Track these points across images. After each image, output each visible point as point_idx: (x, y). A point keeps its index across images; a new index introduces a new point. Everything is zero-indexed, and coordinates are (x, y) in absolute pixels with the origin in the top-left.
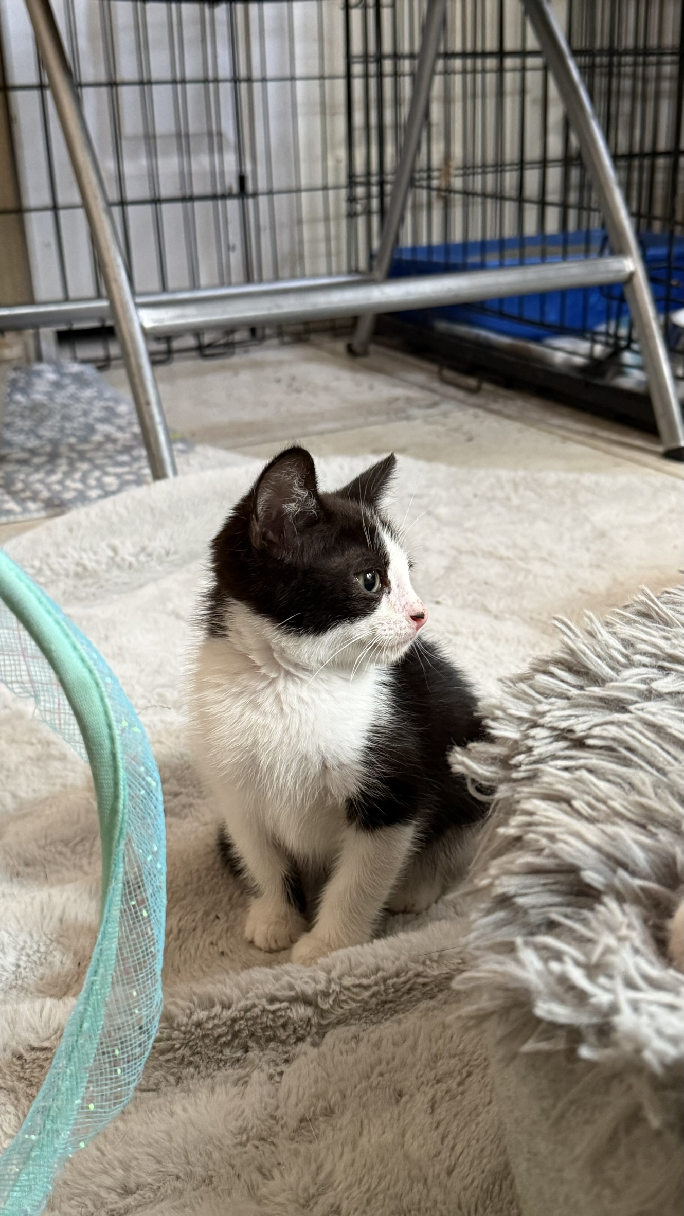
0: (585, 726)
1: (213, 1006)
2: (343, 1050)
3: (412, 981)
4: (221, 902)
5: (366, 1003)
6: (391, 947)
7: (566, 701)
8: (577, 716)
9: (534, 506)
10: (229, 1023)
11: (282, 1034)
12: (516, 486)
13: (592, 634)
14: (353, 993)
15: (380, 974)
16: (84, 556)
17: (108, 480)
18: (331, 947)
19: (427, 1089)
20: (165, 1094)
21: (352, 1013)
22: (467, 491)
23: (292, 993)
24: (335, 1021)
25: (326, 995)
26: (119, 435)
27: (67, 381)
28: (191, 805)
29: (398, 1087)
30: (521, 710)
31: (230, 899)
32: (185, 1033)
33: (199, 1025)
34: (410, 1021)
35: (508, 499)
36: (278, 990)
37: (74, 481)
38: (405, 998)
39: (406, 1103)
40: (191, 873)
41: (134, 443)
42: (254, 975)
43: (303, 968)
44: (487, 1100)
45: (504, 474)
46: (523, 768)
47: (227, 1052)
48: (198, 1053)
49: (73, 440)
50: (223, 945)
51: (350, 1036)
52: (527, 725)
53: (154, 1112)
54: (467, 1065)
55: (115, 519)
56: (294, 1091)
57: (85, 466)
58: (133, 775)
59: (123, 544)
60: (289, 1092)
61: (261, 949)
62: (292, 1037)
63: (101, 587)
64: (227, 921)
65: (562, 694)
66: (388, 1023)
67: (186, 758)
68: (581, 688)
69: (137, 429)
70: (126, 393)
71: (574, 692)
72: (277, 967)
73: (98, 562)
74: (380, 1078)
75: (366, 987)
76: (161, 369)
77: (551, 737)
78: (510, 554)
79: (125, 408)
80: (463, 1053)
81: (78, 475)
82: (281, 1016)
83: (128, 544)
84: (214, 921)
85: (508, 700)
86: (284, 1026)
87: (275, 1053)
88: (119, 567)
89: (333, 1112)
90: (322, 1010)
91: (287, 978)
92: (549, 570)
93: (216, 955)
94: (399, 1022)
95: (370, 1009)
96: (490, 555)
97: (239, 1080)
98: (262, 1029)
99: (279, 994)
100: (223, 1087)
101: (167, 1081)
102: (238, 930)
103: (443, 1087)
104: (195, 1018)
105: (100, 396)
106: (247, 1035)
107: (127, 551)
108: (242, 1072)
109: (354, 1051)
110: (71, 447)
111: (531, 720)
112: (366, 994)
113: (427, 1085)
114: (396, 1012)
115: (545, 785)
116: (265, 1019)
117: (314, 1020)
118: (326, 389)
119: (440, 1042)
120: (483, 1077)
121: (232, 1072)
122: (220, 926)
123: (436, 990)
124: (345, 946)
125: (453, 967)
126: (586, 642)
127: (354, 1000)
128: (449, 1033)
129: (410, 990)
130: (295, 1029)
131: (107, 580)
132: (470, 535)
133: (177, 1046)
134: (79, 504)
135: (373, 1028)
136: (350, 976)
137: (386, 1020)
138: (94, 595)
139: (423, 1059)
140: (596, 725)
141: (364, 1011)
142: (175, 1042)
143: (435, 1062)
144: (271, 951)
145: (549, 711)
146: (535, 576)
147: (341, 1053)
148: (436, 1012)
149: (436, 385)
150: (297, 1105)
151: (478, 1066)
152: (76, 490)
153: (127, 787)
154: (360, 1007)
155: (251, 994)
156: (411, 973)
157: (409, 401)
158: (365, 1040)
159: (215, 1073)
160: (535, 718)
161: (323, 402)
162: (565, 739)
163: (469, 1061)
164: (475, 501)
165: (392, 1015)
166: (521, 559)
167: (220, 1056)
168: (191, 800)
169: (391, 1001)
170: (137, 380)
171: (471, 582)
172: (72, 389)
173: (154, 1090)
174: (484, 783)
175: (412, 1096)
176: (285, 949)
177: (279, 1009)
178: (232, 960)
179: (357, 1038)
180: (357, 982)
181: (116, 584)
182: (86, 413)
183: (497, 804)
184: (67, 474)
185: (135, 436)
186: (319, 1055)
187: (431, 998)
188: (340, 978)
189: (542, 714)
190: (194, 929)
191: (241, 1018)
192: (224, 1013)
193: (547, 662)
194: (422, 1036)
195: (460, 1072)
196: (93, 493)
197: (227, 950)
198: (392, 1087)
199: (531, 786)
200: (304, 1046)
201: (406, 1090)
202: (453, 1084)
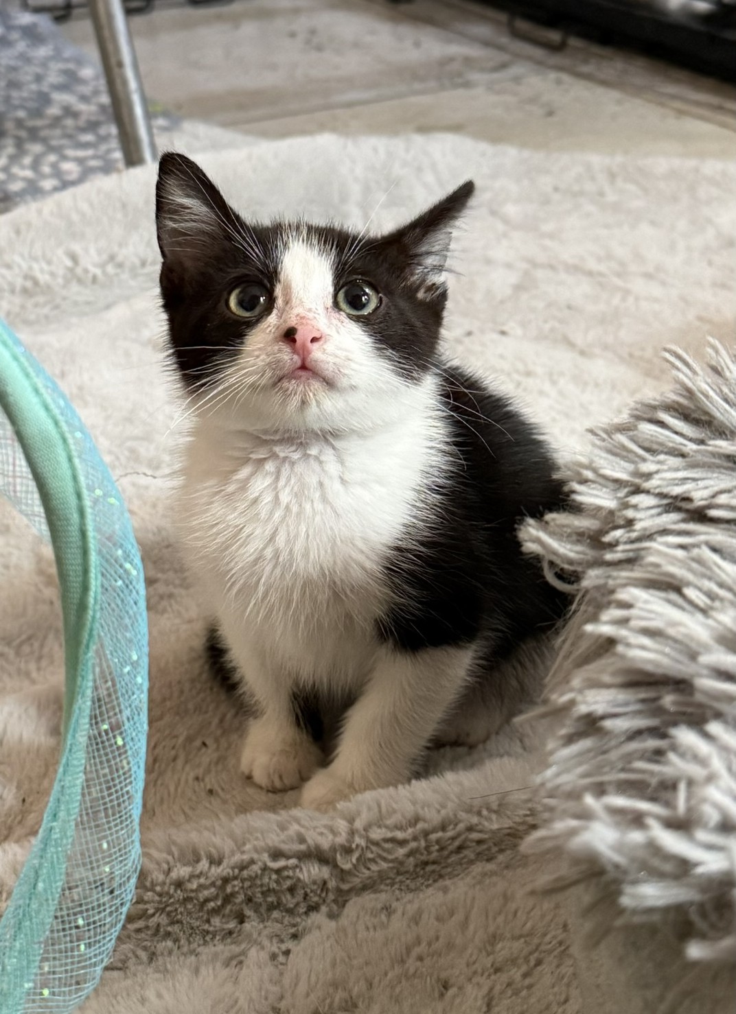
0: (706, 493)
1: (198, 861)
2: (370, 925)
3: (463, 837)
4: (210, 723)
5: (402, 863)
6: (435, 791)
7: (680, 459)
8: (694, 480)
9: (637, 204)
10: (219, 883)
11: (289, 901)
12: (612, 176)
13: (716, 371)
14: (384, 850)
15: (420, 826)
16: (35, 266)
17: (68, 166)
18: (353, 788)
19: (482, 980)
20: (135, 975)
21: (382, 877)
22: (546, 182)
23: (303, 847)
24: (360, 885)
25: (348, 851)
26: (82, 107)
27: (15, 35)
28: (171, 596)
29: (443, 975)
30: (619, 470)
31: (221, 721)
32: (160, 895)
33: (179, 884)
34: (459, 889)
35: (601, 194)
36: (283, 842)
37: (23, 167)
38: (454, 858)
39: (454, 997)
40: (170, 686)
41: (102, 118)
42: (252, 823)
43: (317, 814)
44: (563, 998)
45: (597, 160)
46: (620, 548)
47: (216, 921)
48: (178, 922)
49: (21, 114)
50: (210, 781)
51: (379, 906)
52: (626, 490)
53: (119, 998)
54: (537, 949)
55: (75, 217)
56: (304, 978)
57: (37, 148)
58: (107, 561)
59: (86, 250)
60: (298, 977)
61: (261, 788)
62: (302, 905)
63: (57, 307)
64: (218, 749)
65: (676, 449)
66: (430, 891)
67: (164, 533)
68: (702, 442)
69: (105, 99)
70: (92, 52)
71: (692, 447)
72: (283, 812)
73: (52, 274)
74: (419, 963)
75: (402, 843)
76: (138, 20)
77: (658, 506)
78: (602, 268)
79: (90, 71)
80: (530, 934)
81: (27, 160)
82: (288, 877)
83: (92, 251)
84: (199, 749)
85: (601, 457)
86: (292, 890)
87: (279, 925)
88: (80, 281)
89: (355, 1006)
90: (342, 870)
91: (295, 827)
92: (656, 290)
93: (203, 794)
94: (445, 890)
95: (407, 872)
96: (575, 269)
97: (232, 958)
98: (263, 893)
99: (285, 847)
100: (211, 968)
101: (137, 957)
102: (232, 762)
103: (503, 978)
104: (174, 875)
105: (58, 56)
106: (242, 902)
107: (90, 260)
108: (236, 949)
109: (384, 926)
110: (19, 123)
111: (632, 485)
112: (401, 852)
113: (482, 975)
114: (441, 876)
115: (650, 569)
116: (266, 880)
117: (332, 884)
118: (356, 45)
119: (500, 919)
120: (558, 966)
121: (224, 949)
122: (208, 756)
123: (495, 849)
124: (374, 788)
125: (518, 819)
126: (709, 381)
127: (385, 859)
128: (512, 906)
129: (460, 848)
130: (306, 895)
131: (64, 299)
132: (548, 242)
133: (151, 911)
134: (28, 198)
135: (410, 896)
136: (380, 827)
137: (428, 886)
138: (47, 317)
139: (477, 940)
140: (721, 492)
141: (398, 873)
142: (147, 906)
143: (493, 944)
144: (273, 791)
145: (657, 472)
146: (637, 299)
147: (368, 929)
148: (494, 879)
149: (505, 40)
150: (308, 995)
151: (550, 952)
152: (24, 179)
153: (99, 576)
154: (392, 868)
155: (248, 847)
156: (461, 826)
157: (468, 61)
158: (400, 912)
159: (200, 950)
160: (637, 481)
161: (352, 63)
162: (679, 509)
163: (539, 945)
164: (556, 197)
165: (435, 881)
166: (619, 275)
167: (206, 927)
168: (171, 589)
169: (434, 863)
170: (106, 33)
171: (549, 305)
172: (21, 46)
173: (120, 969)
174: (566, 566)
175: (460, 988)
176: (292, 788)
177: (286, 868)
178: (224, 802)
179: (388, 910)
180: (389, 835)
181: (76, 303)
182: (39, 78)
183: (583, 596)
184: (13, 159)
185: (102, 108)
186: (338, 930)
187: (489, 860)
188: (366, 830)
189: (648, 476)
190: (175, 759)
191: (235, 878)
192: (213, 869)
193: (654, 408)
194: (475, 910)
195: (527, 960)
196: (48, 184)
197: (216, 787)
198: (435, 976)
199: (632, 570)
200: (318, 918)
201: (452, 981)
202: (516, 974)
